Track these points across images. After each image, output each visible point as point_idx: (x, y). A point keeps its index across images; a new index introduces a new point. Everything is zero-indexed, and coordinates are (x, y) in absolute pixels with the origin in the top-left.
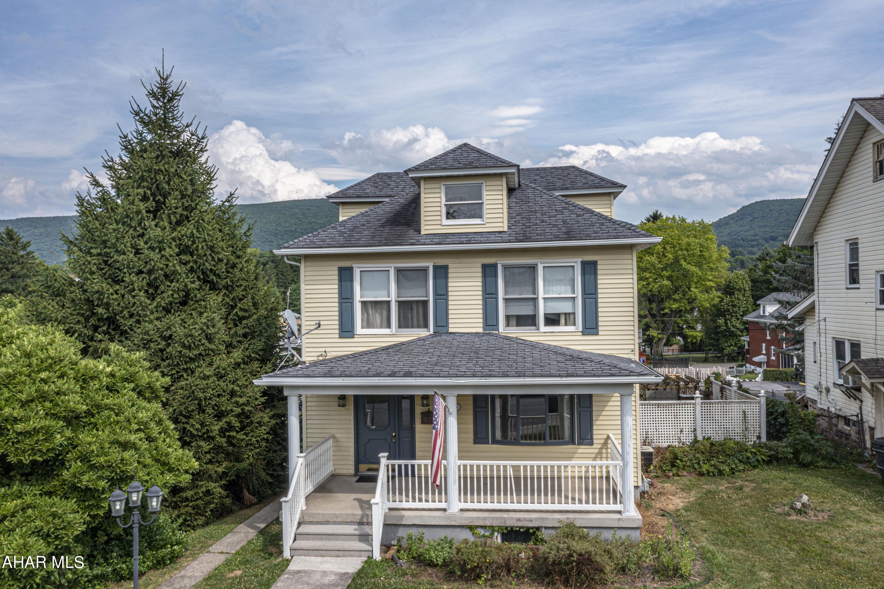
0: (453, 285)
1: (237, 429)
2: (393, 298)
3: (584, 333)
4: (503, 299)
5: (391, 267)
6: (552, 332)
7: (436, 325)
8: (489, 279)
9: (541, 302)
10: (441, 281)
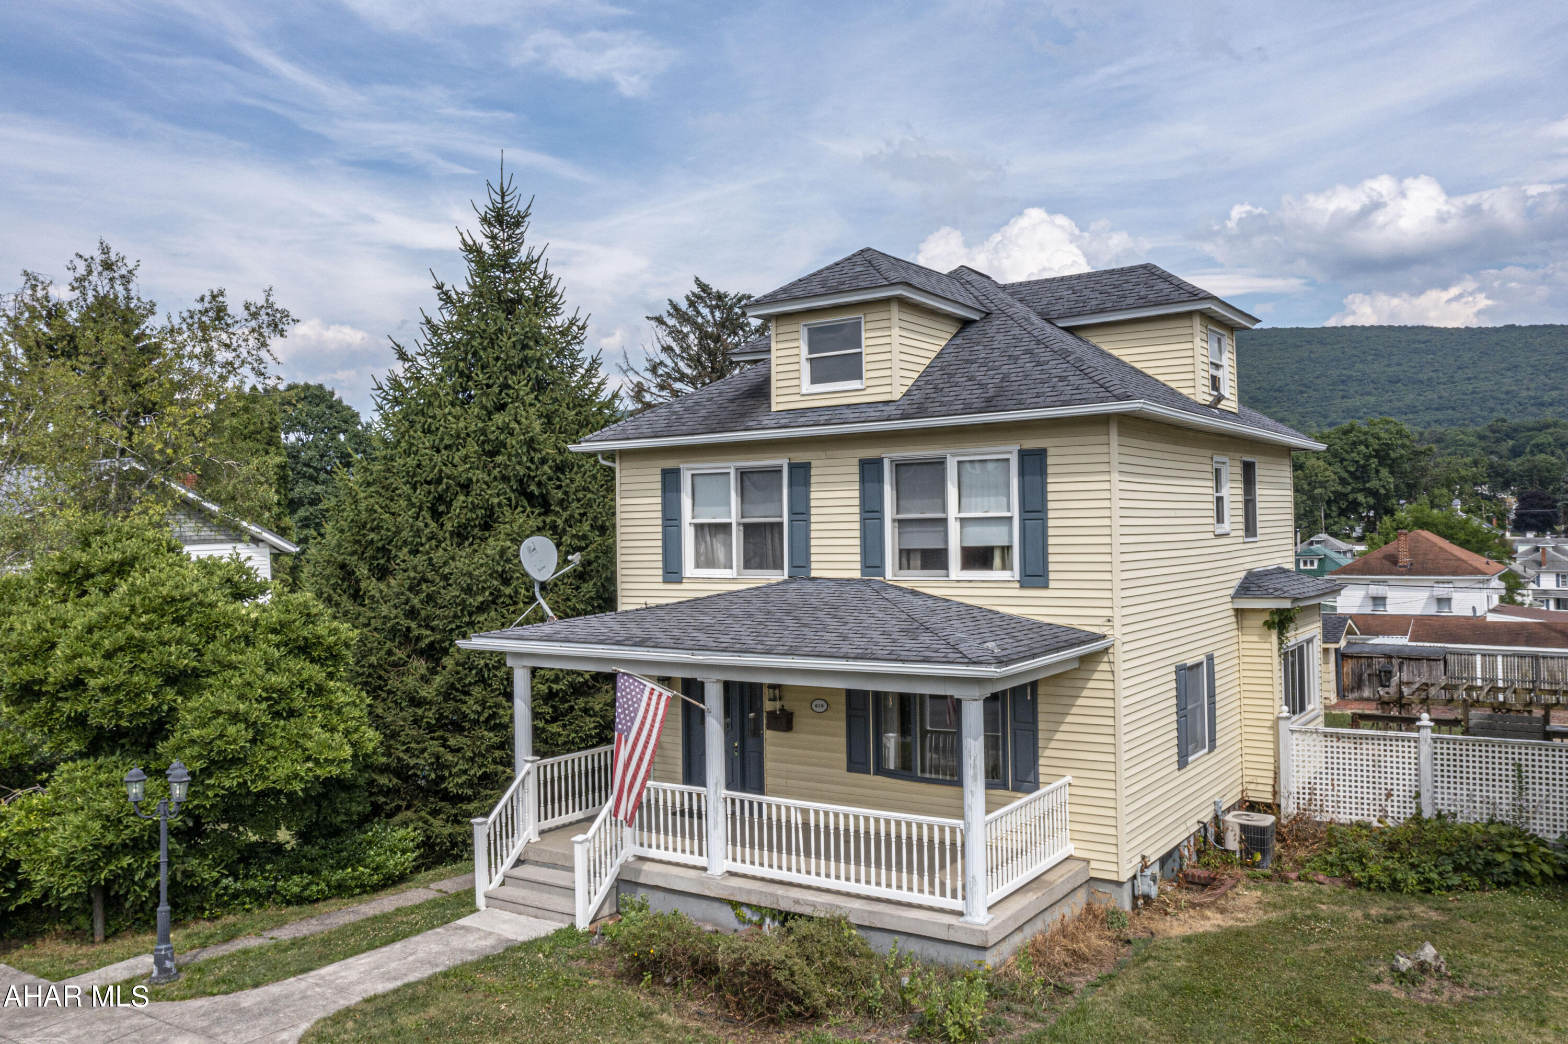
0: (818, 495)
1: (548, 717)
2: (733, 518)
3: (1023, 585)
4: (894, 520)
5: (731, 466)
6: (970, 581)
7: (792, 566)
8: (868, 485)
9: (954, 528)
10: (800, 490)
